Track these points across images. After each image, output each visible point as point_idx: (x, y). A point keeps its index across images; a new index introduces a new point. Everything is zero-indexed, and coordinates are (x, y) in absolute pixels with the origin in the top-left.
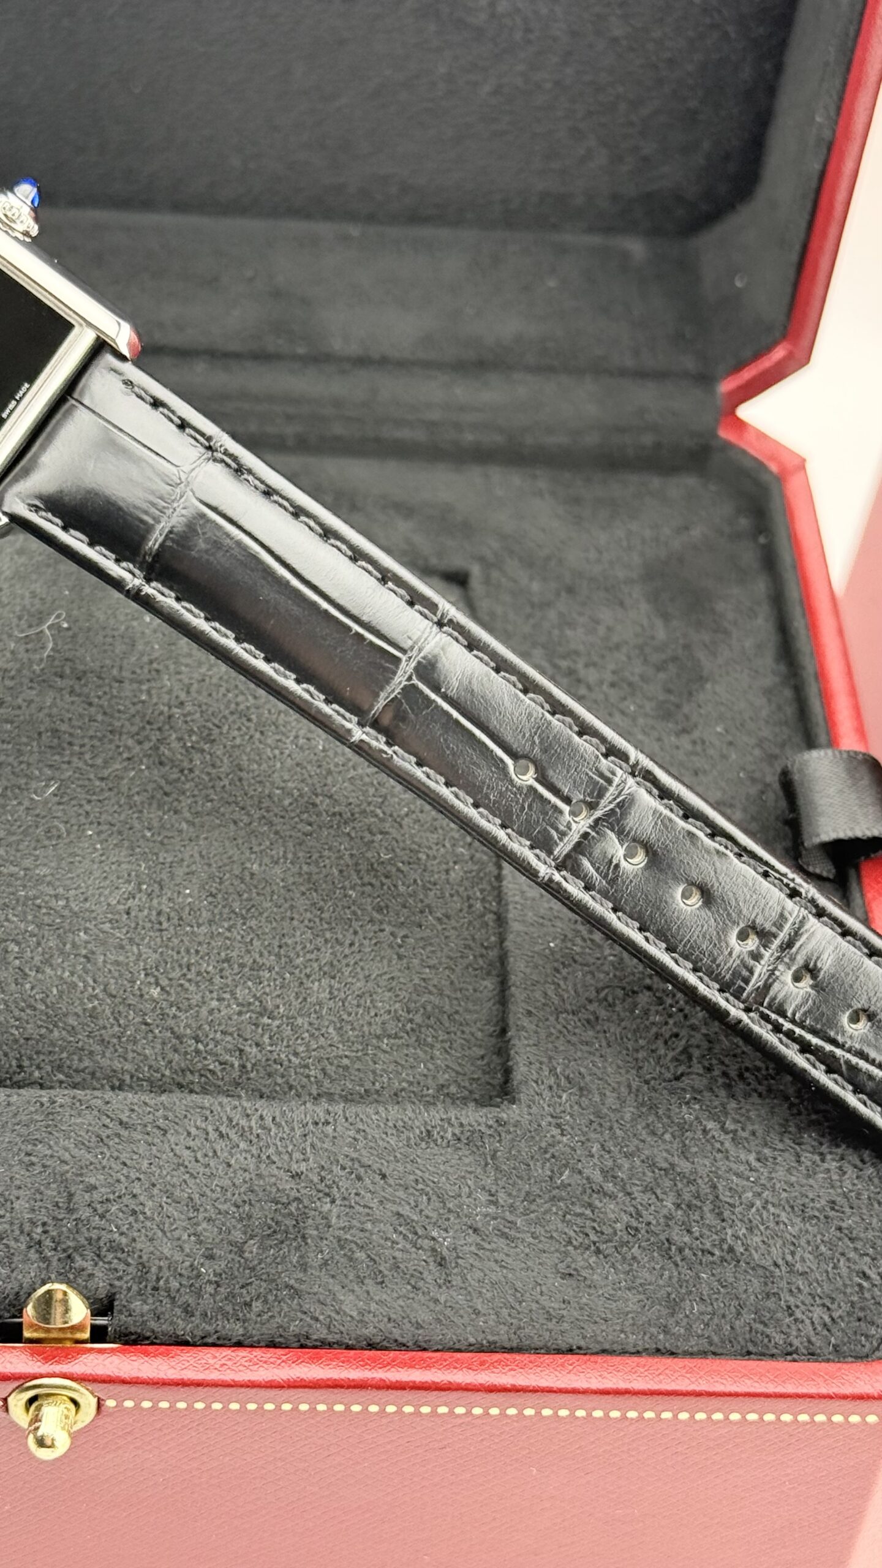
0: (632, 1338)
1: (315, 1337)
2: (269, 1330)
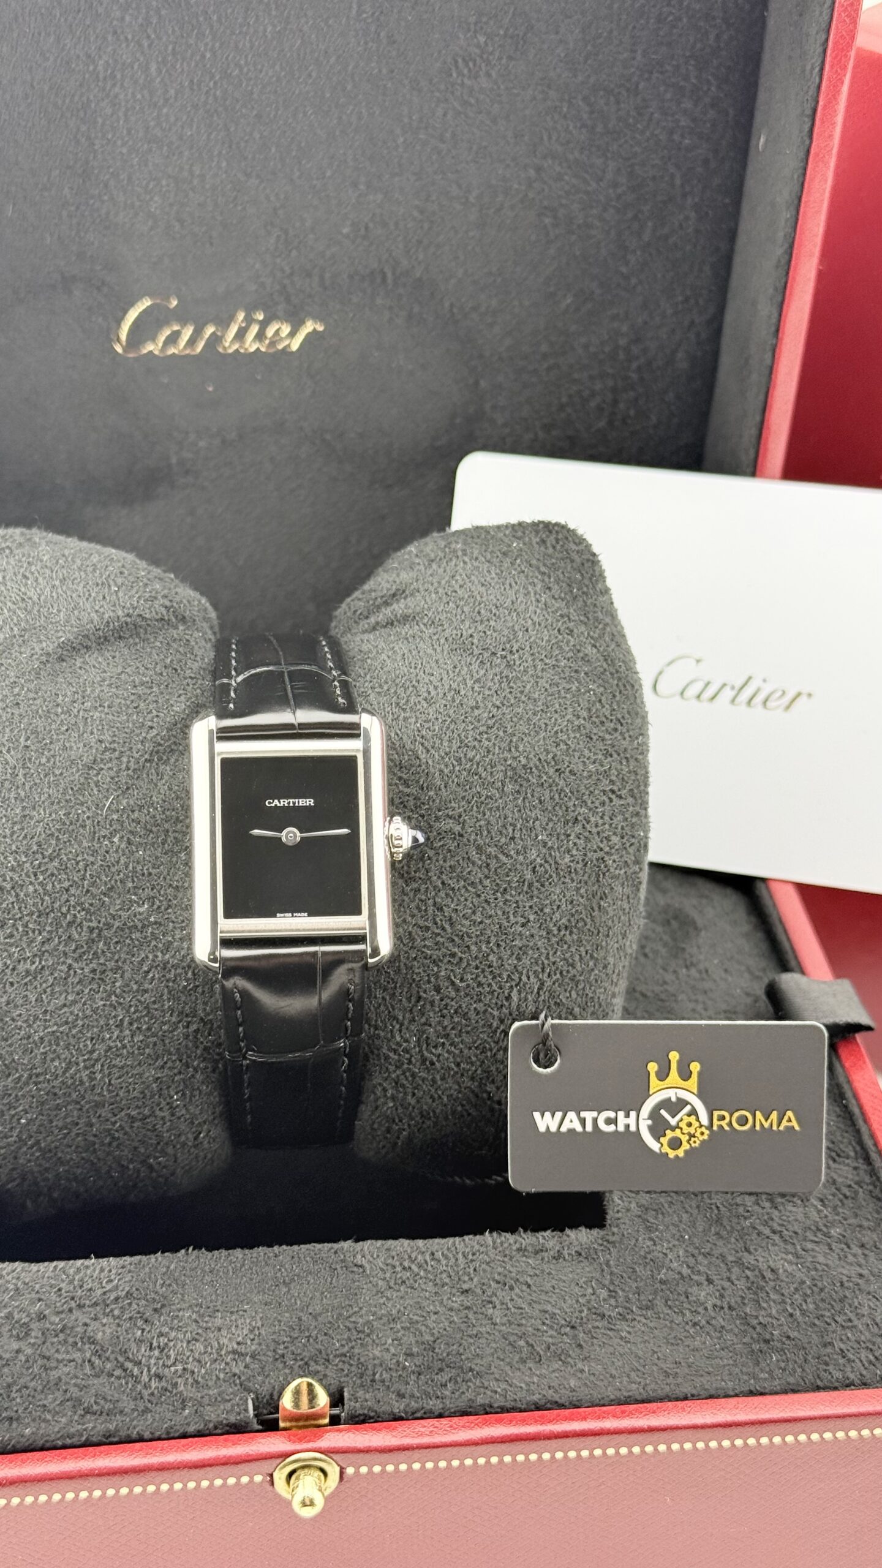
0: (730, 1384)
1: (496, 1405)
2: (462, 1404)
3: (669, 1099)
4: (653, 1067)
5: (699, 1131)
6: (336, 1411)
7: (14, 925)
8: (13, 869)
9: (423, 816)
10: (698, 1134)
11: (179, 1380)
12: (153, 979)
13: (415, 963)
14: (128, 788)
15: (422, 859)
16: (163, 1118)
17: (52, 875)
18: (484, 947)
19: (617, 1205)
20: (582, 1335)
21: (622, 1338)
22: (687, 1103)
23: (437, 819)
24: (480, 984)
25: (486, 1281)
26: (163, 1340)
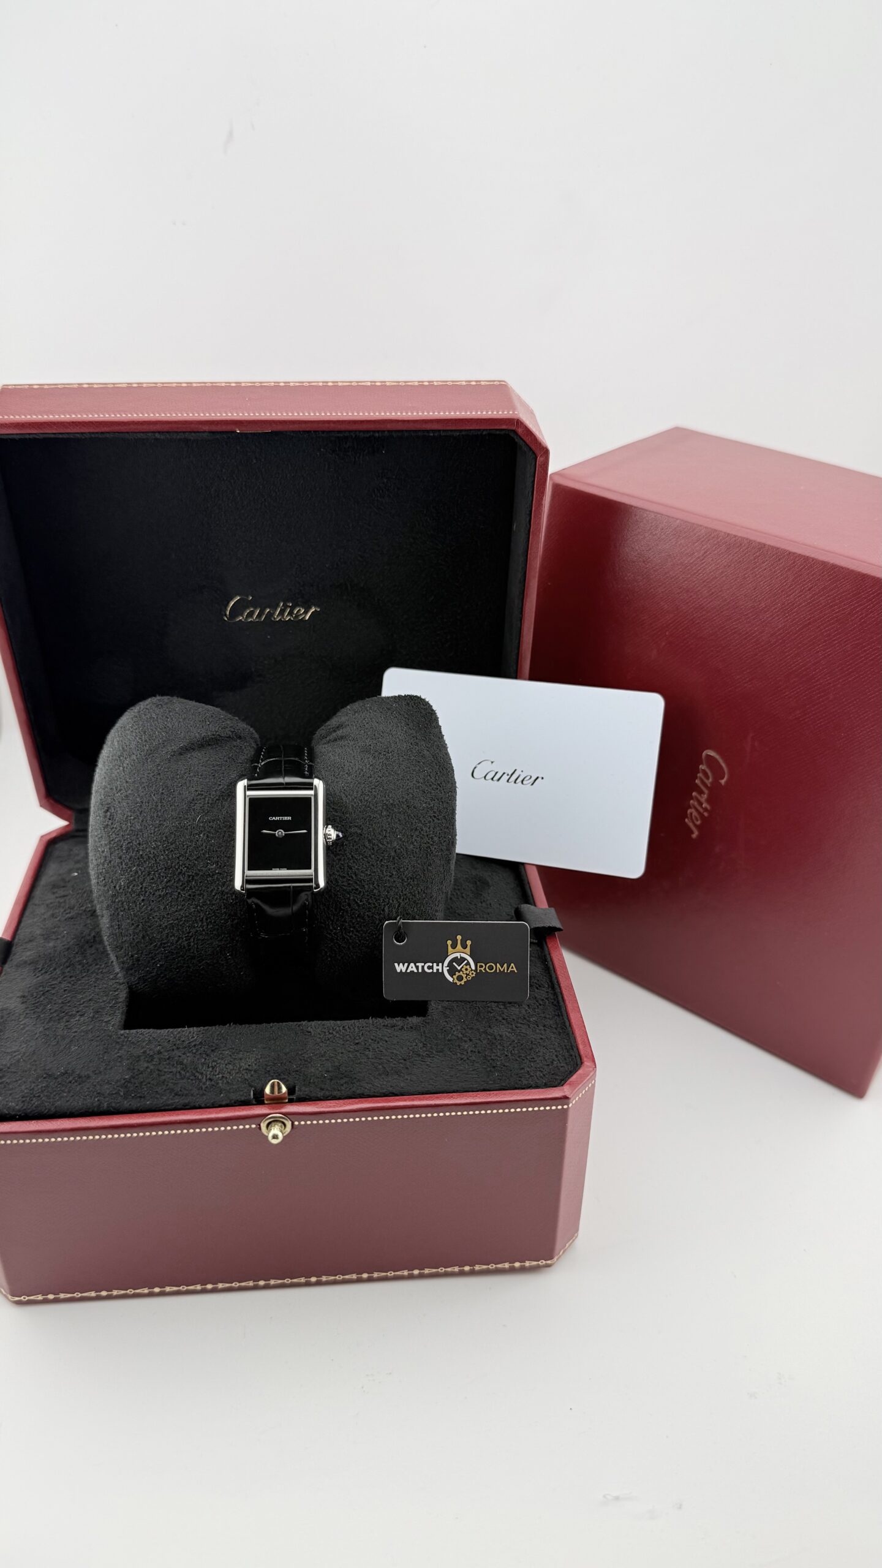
0: (475, 1085)
2: (349, 1093)
3: (457, 957)
4: (449, 942)
5: (471, 972)
6: (291, 1097)
7: (154, 874)
8: (154, 848)
9: (343, 826)
10: (470, 974)
11: (220, 1081)
12: (217, 899)
13: (339, 893)
14: (208, 812)
15: (343, 845)
16: (223, 964)
17: (172, 851)
18: (371, 886)
19: (434, 1008)
20: (408, 1063)
21: (427, 1065)
22: (465, 959)
23: (350, 827)
24: (370, 904)
25: (367, 1039)
26: (214, 1064)
